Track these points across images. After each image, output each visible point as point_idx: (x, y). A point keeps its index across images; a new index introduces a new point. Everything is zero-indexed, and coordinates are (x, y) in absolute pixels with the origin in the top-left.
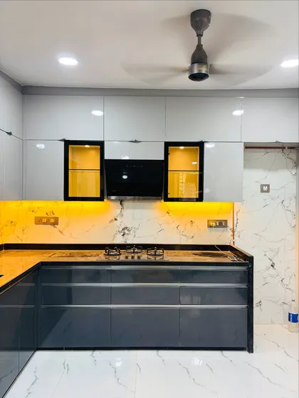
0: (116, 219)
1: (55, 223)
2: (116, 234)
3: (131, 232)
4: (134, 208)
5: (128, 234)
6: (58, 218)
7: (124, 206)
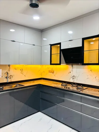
0: (70, 72)
1: (53, 73)
2: (71, 78)
3: (76, 78)
4: (77, 68)
5: (74, 79)
6: (54, 71)
7: (73, 67)
